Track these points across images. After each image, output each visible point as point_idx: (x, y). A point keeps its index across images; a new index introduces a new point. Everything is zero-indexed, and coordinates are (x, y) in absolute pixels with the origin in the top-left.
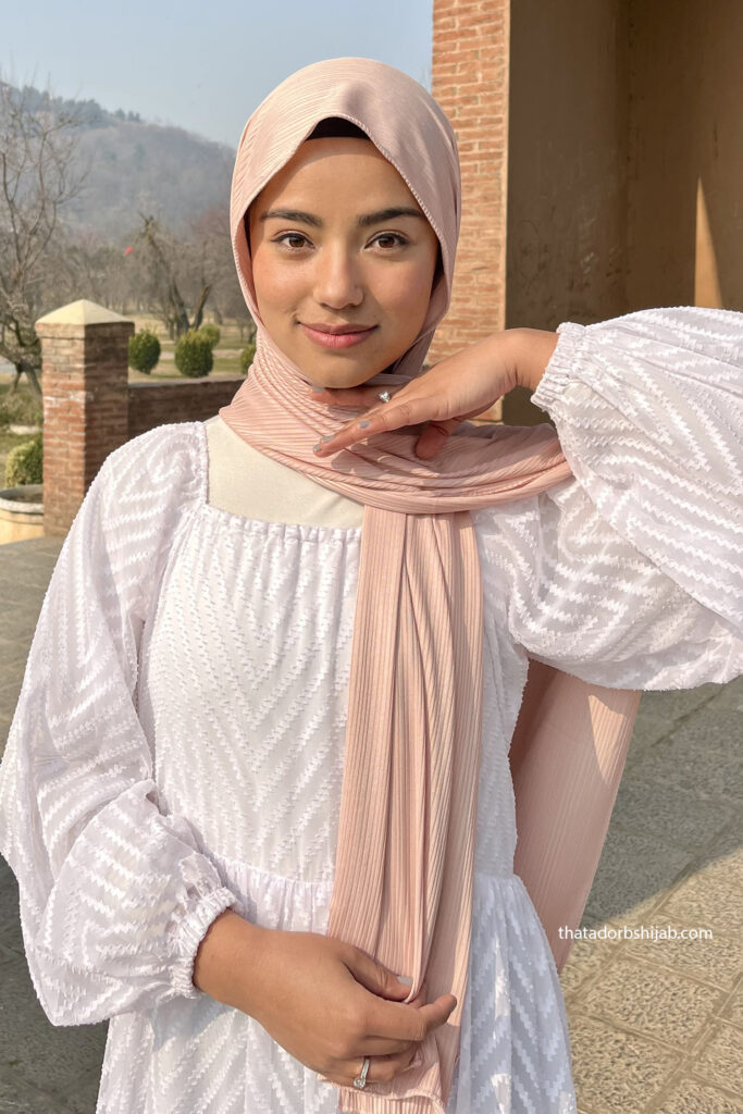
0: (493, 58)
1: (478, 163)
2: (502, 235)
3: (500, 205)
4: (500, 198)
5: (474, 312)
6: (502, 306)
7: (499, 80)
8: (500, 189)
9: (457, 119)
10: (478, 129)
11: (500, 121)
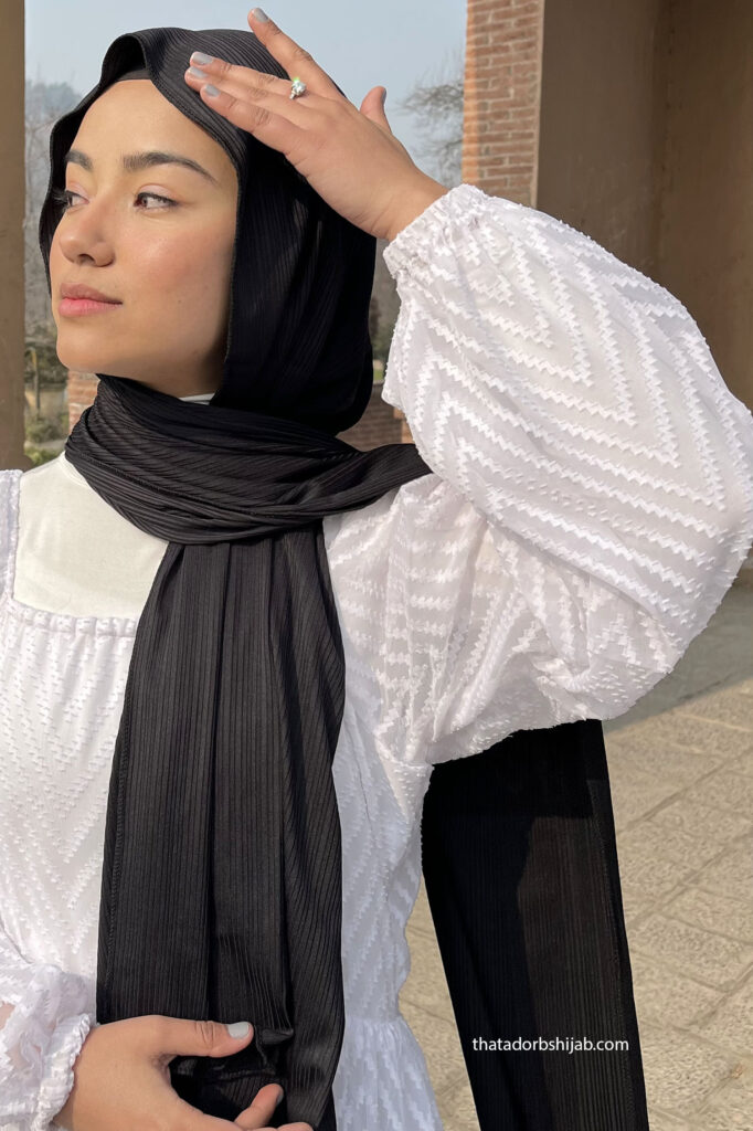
0: (525, 74)
1: (508, 176)
7: (531, 96)
9: (487, 133)
10: (509, 144)
11: (531, 135)
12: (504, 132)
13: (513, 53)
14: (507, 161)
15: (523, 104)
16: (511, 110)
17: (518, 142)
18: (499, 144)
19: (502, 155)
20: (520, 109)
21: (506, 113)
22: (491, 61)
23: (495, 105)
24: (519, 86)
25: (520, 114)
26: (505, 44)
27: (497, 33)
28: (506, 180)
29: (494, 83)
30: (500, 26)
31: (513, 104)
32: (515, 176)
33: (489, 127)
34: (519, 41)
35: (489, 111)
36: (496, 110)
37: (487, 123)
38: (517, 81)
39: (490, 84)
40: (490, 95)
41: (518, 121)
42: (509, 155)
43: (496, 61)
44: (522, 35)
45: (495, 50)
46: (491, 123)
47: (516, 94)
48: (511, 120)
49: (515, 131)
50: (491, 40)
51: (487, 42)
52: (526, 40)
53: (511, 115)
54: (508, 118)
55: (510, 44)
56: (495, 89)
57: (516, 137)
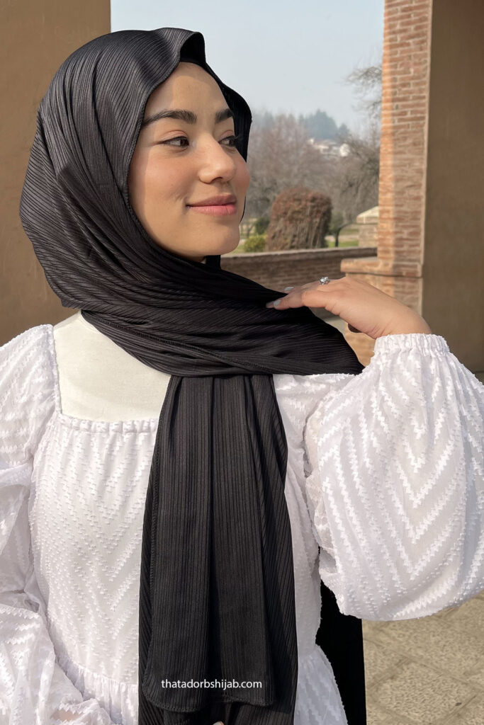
0: (420, 59)
1: (410, 123)
2: (424, 167)
3: (423, 149)
4: (423, 144)
5: (406, 212)
6: (423, 209)
7: (424, 73)
8: (423, 138)
9: (397, 96)
10: (410, 103)
11: (424, 97)
12: (407, 95)
13: (412, 47)
14: (409, 113)
15: (418, 78)
16: (412, 82)
17: (416, 102)
18: (404, 103)
19: (406, 110)
20: (417, 81)
21: (409, 84)
22: (399, 52)
23: (402, 79)
24: (416, 67)
25: (417, 84)
26: (407, 41)
27: (403, 35)
28: (408, 125)
29: (401, 65)
30: (404, 31)
31: (412, 78)
32: (414, 122)
33: (398, 92)
34: (417, 40)
35: (398, 83)
36: (403, 82)
37: (397, 90)
38: (415, 64)
39: (399, 66)
40: (399, 73)
41: (417, 88)
42: (410, 109)
43: (402, 52)
44: (418, 35)
45: (402, 45)
46: (400, 90)
47: (415, 72)
48: (412, 88)
49: (415, 94)
50: (399, 39)
51: (396, 40)
52: (420, 39)
53: (412, 85)
54: (410, 87)
55: (411, 41)
56: (402, 69)
57: (415, 98)
